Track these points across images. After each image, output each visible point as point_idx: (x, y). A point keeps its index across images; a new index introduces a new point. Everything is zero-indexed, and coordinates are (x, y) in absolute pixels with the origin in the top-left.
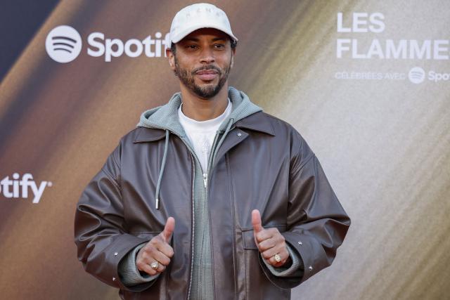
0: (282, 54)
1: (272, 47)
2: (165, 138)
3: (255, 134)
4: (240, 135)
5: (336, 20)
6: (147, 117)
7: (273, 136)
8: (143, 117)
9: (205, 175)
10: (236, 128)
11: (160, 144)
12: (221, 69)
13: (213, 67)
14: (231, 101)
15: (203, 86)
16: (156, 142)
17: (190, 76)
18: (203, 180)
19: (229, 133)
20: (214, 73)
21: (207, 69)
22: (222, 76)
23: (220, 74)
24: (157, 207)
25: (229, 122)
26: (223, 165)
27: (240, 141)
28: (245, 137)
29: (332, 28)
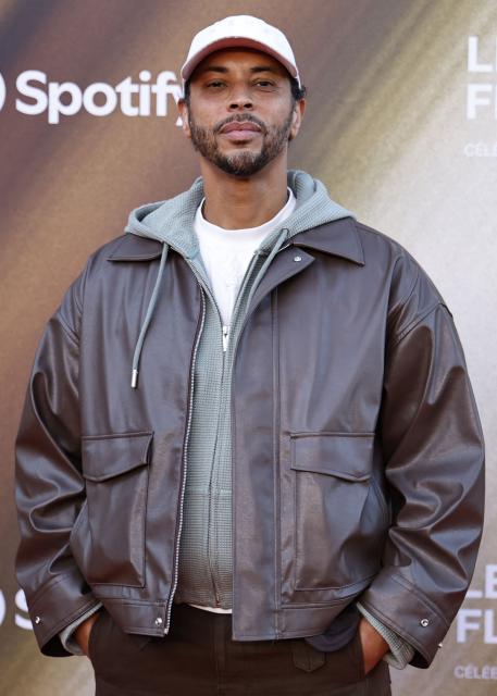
0: (368, 112)
1: (350, 100)
2: (159, 258)
3: (327, 259)
4: (298, 259)
5: (466, 51)
6: (141, 218)
7: (361, 265)
8: (132, 218)
9: (226, 329)
10: (290, 246)
11: (152, 267)
12: (266, 124)
13: (251, 118)
14: (295, 196)
15: (231, 154)
16: (146, 263)
17: (211, 139)
18: (222, 338)
19: (277, 256)
20: (253, 130)
21: (239, 120)
22: (269, 138)
23: (266, 134)
24: (133, 385)
25: (279, 236)
26: (266, 315)
27: (297, 271)
28: (307, 263)
29: (458, 65)
